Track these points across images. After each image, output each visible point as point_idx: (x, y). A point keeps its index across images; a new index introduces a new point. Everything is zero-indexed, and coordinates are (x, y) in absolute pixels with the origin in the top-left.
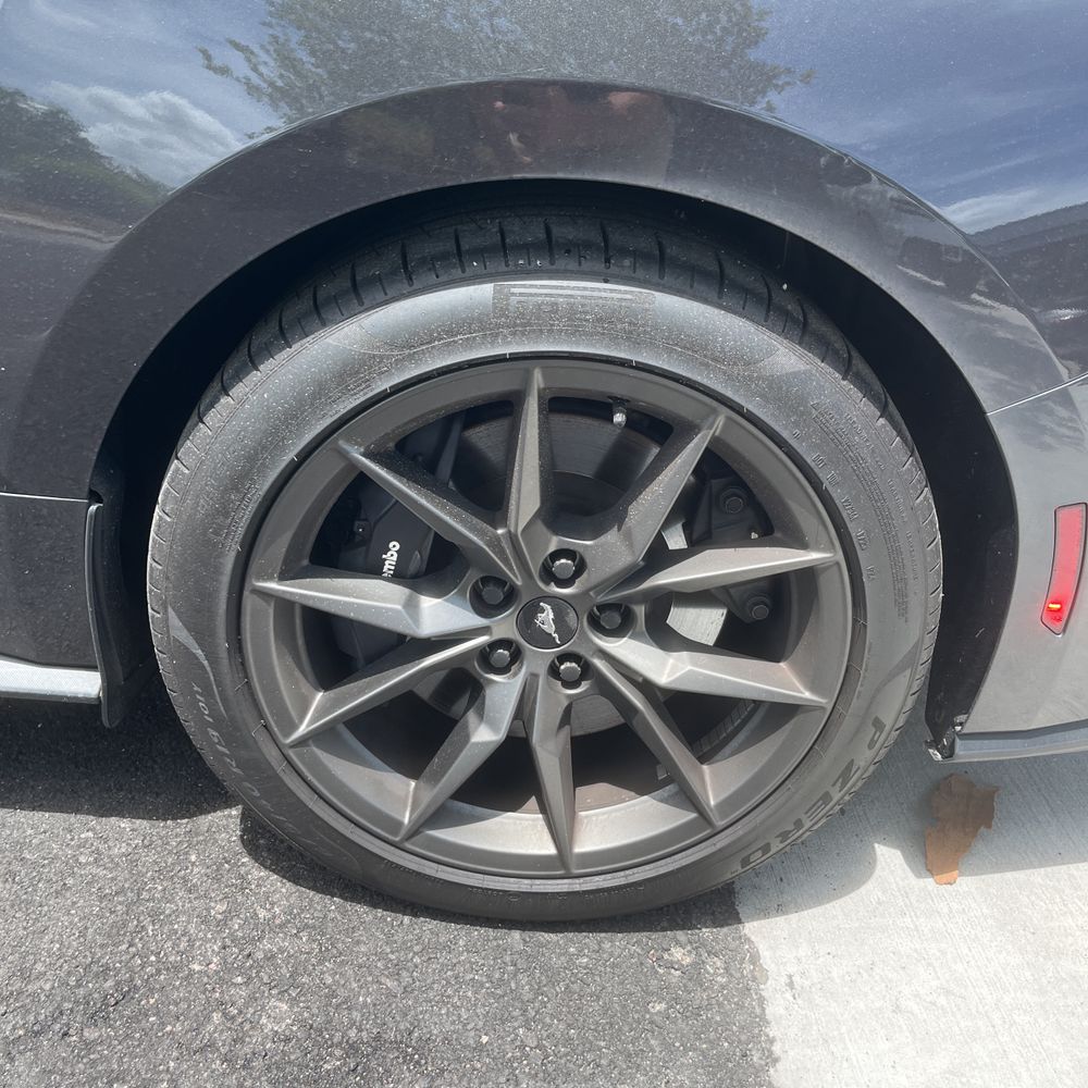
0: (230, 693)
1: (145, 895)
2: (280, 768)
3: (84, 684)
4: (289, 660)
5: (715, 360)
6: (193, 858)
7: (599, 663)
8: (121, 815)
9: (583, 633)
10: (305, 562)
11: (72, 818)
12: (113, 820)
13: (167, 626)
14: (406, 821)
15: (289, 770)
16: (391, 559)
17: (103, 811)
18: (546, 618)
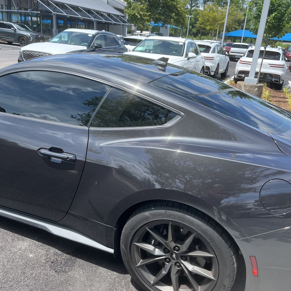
0: (129, 257)
1: (115, 285)
2: (134, 270)
3: (112, 251)
4: (138, 254)
5: (194, 225)
6: (123, 281)
7: (182, 265)
8: (115, 272)
9: (180, 259)
10: (141, 241)
11: (108, 270)
12: (114, 272)
13: (122, 246)
14: (152, 283)
15: (136, 271)
16: (153, 242)
17: (113, 270)
18: (174, 256)
